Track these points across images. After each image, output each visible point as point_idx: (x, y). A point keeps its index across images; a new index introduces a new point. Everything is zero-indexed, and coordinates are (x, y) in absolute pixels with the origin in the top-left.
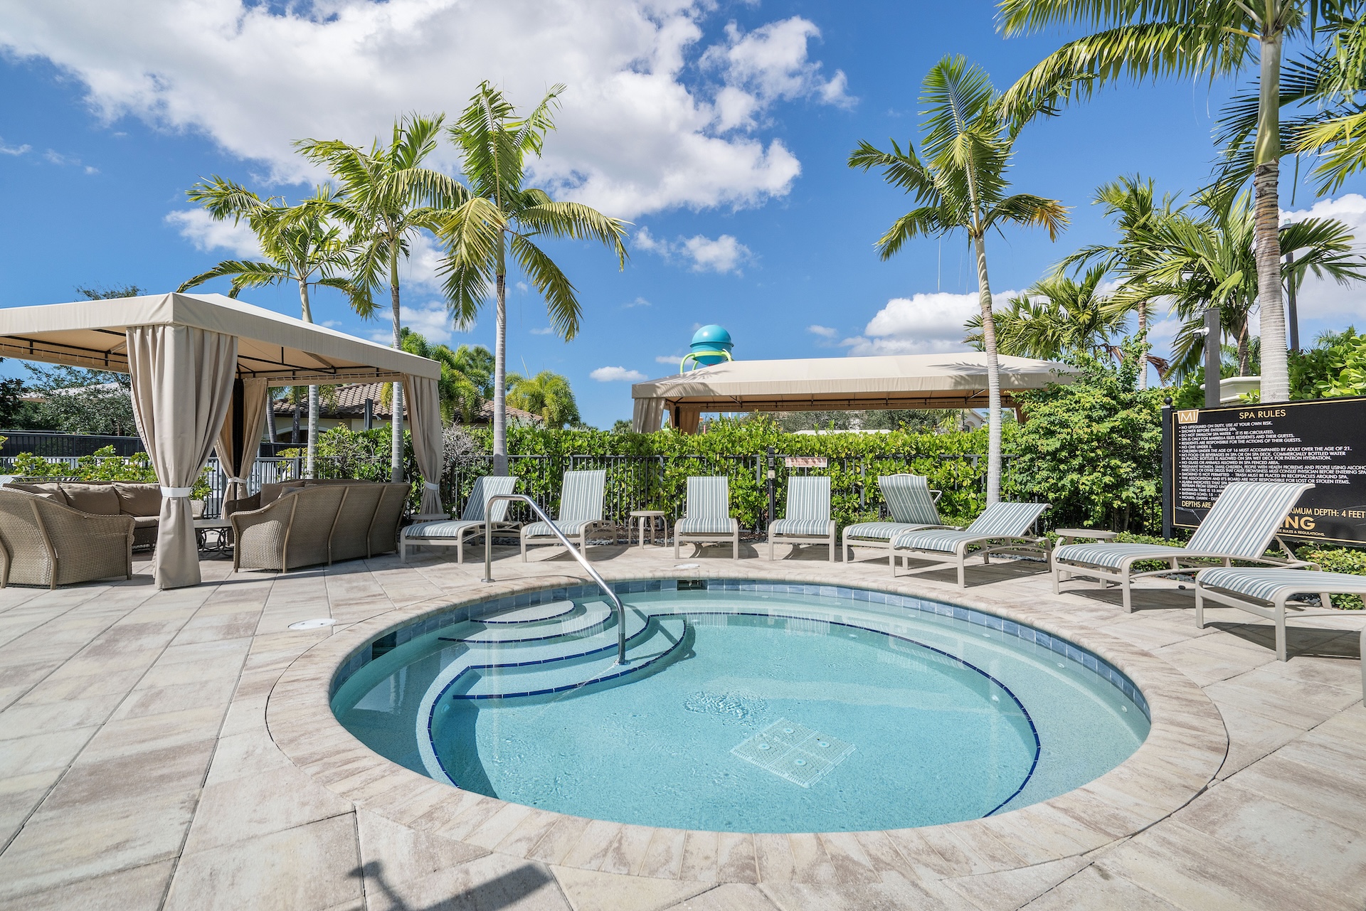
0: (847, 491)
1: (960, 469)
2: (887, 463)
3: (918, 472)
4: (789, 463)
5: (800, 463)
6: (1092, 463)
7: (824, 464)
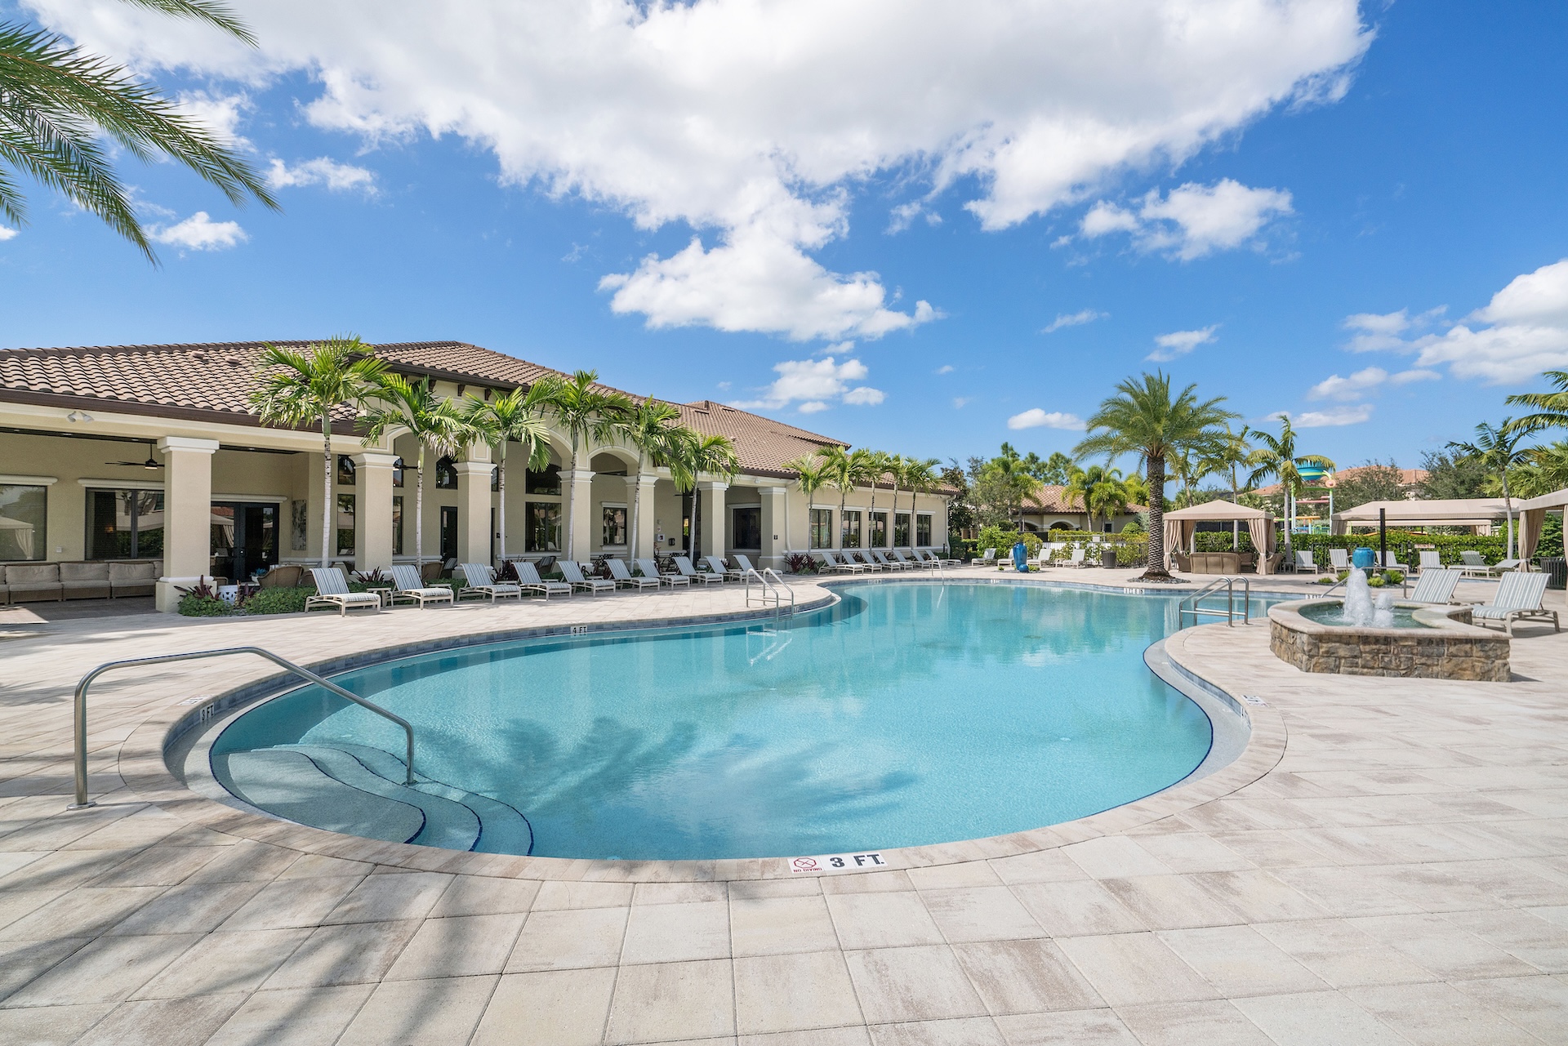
0: (1445, 557)
1: (1496, 549)
2: (1463, 547)
3: (1477, 550)
4: (1416, 546)
5: (1422, 547)
6: (1548, 548)
7: (1434, 547)
